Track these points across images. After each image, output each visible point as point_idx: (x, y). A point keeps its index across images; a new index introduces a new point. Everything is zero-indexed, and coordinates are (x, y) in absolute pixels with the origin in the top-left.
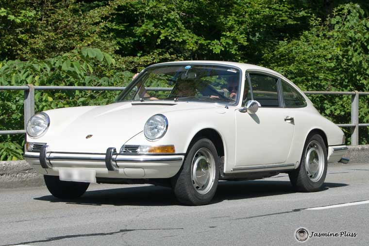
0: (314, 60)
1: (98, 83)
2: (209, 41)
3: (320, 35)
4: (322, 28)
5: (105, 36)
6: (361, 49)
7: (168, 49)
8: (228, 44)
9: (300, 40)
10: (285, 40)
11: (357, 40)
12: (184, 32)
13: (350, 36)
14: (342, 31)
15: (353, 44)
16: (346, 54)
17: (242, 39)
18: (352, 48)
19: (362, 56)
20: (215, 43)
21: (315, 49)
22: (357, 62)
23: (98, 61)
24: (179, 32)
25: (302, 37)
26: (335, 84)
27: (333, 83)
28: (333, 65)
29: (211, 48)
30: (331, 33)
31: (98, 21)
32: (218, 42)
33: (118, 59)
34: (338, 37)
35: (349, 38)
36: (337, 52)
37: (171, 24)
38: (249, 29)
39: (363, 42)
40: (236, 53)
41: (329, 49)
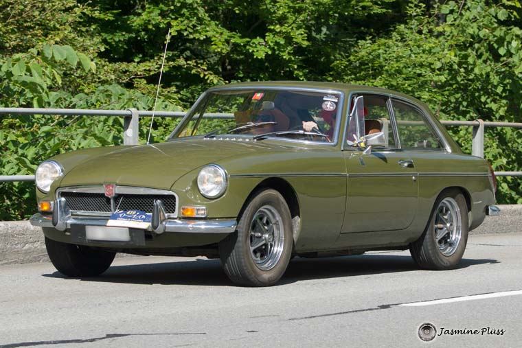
0: (414, 71)
1: (71, 102)
2: (248, 39)
3: (424, 32)
4: (426, 21)
5: (84, 29)
6: (488, 54)
7: (182, 52)
8: (277, 43)
9: (391, 38)
10: (367, 38)
11: (482, 39)
12: (208, 25)
13: (472, 33)
14: (458, 26)
15: (476, 46)
16: (464, 61)
17: (300, 36)
18: (474, 53)
19: (490, 65)
20: (257, 43)
21: (415, 54)
22: (481, 75)
23: (72, 69)
24: (201, 24)
25: (394, 34)
26: (446, 108)
27: (444, 108)
28: (443, 79)
29: (250, 51)
30: (440, 29)
31: (72, 5)
32: (262, 40)
33: (104, 66)
34: (451, 35)
35: (469, 36)
36: (451, 58)
37: (188, 11)
38: (310, 20)
39: (492, 43)
40: (290, 59)
41: (438, 53)
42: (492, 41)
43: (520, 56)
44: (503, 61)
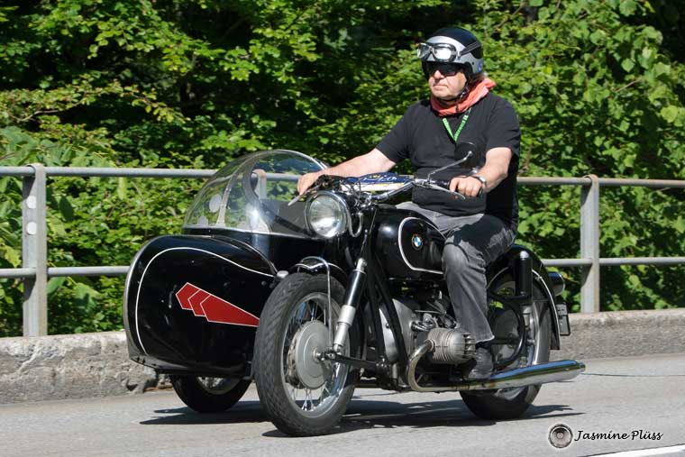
2: (221, 51)
3: (502, 36)
4: (505, 18)
6: (604, 70)
7: (119, 70)
8: (268, 57)
10: (413, 46)
11: (595, 47)
12: (158, 29)
13: (579, 36)
14: (557, 25)
15: (586, 57)
16: (566, 81)
17: (304, 45)
18: (583, 68)
19: (609, 88)
20: (235, 55)
21: (488, 71)
22: (595, 103)
24: (146, 27)
26: (540, 157)
28: (534, 110)
29: (226, 69)
30: (528, 30)
32: (243, 52)
34: (546, 40)
35: (575, 43)
36: (546, 78)
37: (126, 7)
38: (320, 19)
39: (611, 52)
40: (289, 82)
41: (526, 69)
42: (611, 49)
43: (655, 73)
44: (630, 81)
